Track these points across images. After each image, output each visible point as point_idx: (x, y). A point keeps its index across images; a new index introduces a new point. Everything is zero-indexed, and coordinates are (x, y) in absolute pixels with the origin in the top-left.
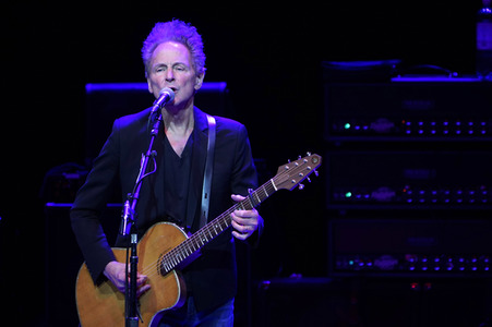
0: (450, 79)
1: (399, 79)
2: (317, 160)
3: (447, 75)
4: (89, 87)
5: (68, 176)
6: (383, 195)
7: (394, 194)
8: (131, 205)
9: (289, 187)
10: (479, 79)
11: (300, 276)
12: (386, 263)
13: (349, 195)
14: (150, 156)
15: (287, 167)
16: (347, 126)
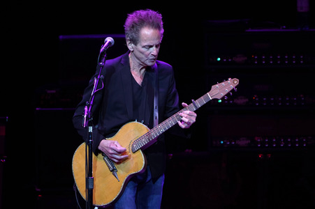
0: (281, 30)
1: (250, 30)
2: (236, 82)
3: (279, 28)
4: (61, 37)
5: (49, 92)
6: (241, 101)
7: (247, 100)
10: (299, 30)
11: (190, 151)
12: (243, 142)
13: (220, 101)
14: (100, 79)
15: (217, 86)
16: (219, 59)
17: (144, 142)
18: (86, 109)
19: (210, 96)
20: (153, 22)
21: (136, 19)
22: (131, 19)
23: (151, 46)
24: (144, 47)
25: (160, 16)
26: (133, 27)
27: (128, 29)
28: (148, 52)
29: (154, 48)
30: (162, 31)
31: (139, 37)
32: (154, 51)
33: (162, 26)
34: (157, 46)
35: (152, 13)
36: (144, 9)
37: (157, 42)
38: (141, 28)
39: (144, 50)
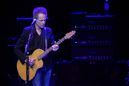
0: (98, 16)
1: (87, 16)
3: (98, 15)
4: (18, 19)
5: (13, 39)
6: (84, 42)
7: (86, 42)
8: (27, 45)
9: (69, 38)
10: (105, 16)
11: (65, 61)
12: (85, 58)
13: (76, 42)
14: (31, 34)
15: (68, 34)
16: (76, 27)
17: (42, 56)
18: (26, 45)
19: (65, 38)
20: (43, 12)
21: (37, 10)
22: (35, 11)
23: (42, 21)
24: (40, 21)
25: (46, 9)
26: (36, 13)
27: (34, 14)
28: (41, 23)
29: (43, 21)
30: (47, 15)
31: (38, 17)
32: (44, 22)
33: (46, 13)
34: (44, 21)
35: (43, 8)
36: (40, 7)
37: (44, 19)
38: (39, 14)
39: (40, 22)
